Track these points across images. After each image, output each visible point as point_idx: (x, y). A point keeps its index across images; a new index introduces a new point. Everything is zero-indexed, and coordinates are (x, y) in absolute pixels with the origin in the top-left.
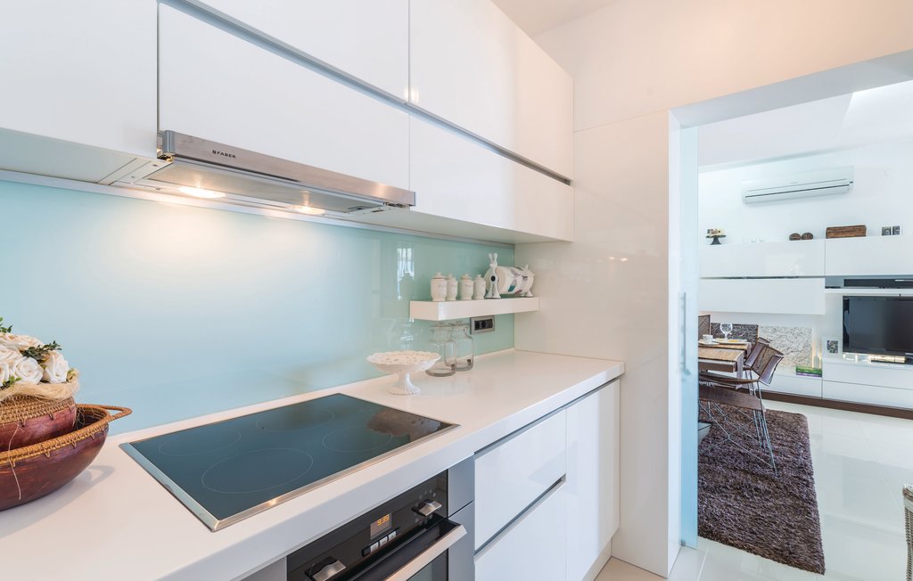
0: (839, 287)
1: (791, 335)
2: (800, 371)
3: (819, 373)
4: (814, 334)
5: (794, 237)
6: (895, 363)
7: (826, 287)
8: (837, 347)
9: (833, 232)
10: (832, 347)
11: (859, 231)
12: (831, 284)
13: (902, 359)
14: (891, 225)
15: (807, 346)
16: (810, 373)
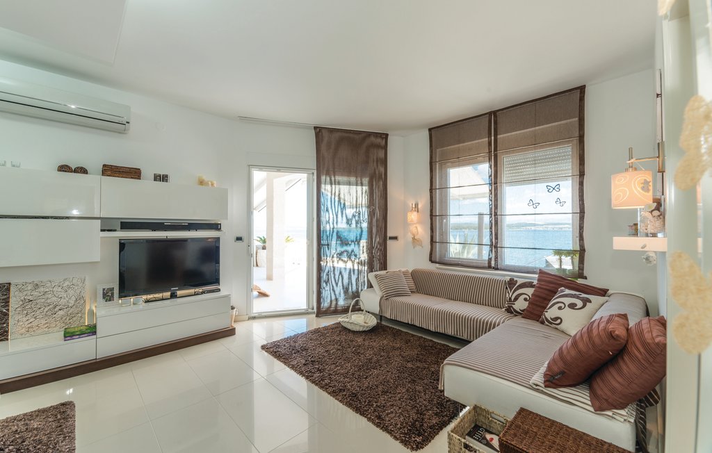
0: (115, 230)
1: (60, 289)
2: (69, 335)
3: (92, 330)
4: (87, 283)
5: (64, 168)
6: (163, 299)
7: (102, 230)
8: (113, 294)
9: (110, 170)
10: (108, 296)
11: (135, 173)
12: (107, 225)
13: (168, 294)
14: (162, 173)
15: (80, 298)
16: (82, 334)
